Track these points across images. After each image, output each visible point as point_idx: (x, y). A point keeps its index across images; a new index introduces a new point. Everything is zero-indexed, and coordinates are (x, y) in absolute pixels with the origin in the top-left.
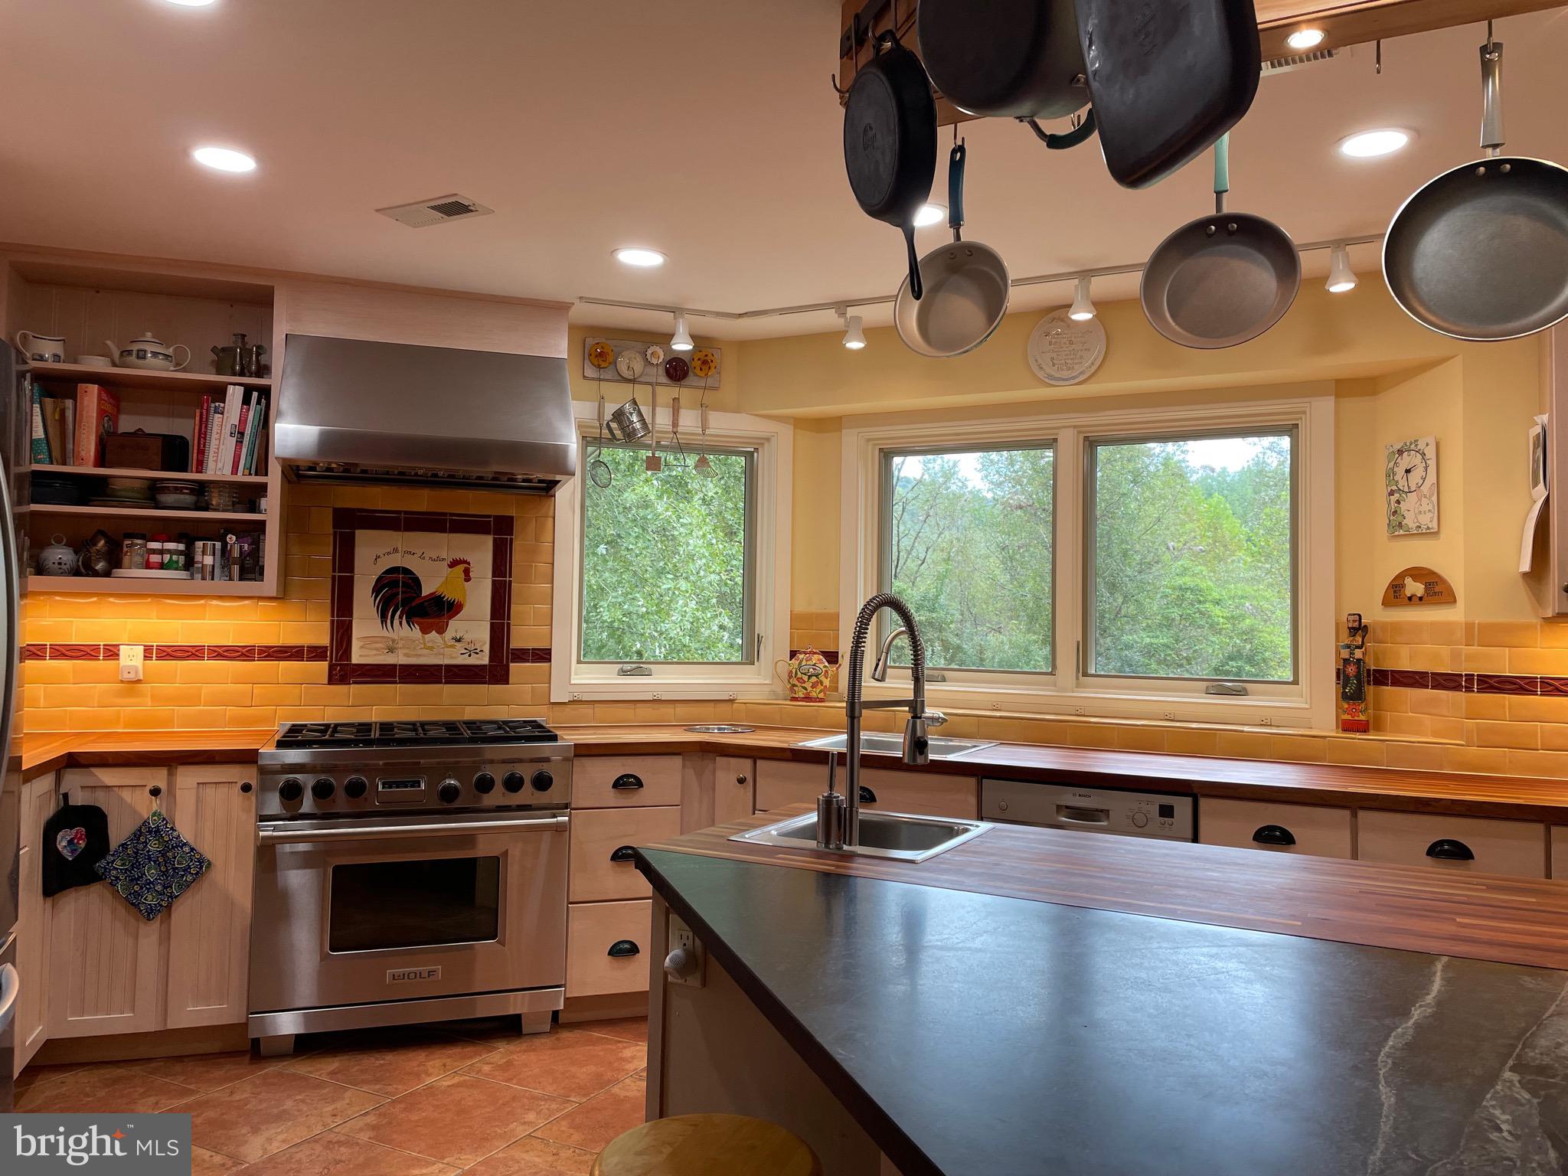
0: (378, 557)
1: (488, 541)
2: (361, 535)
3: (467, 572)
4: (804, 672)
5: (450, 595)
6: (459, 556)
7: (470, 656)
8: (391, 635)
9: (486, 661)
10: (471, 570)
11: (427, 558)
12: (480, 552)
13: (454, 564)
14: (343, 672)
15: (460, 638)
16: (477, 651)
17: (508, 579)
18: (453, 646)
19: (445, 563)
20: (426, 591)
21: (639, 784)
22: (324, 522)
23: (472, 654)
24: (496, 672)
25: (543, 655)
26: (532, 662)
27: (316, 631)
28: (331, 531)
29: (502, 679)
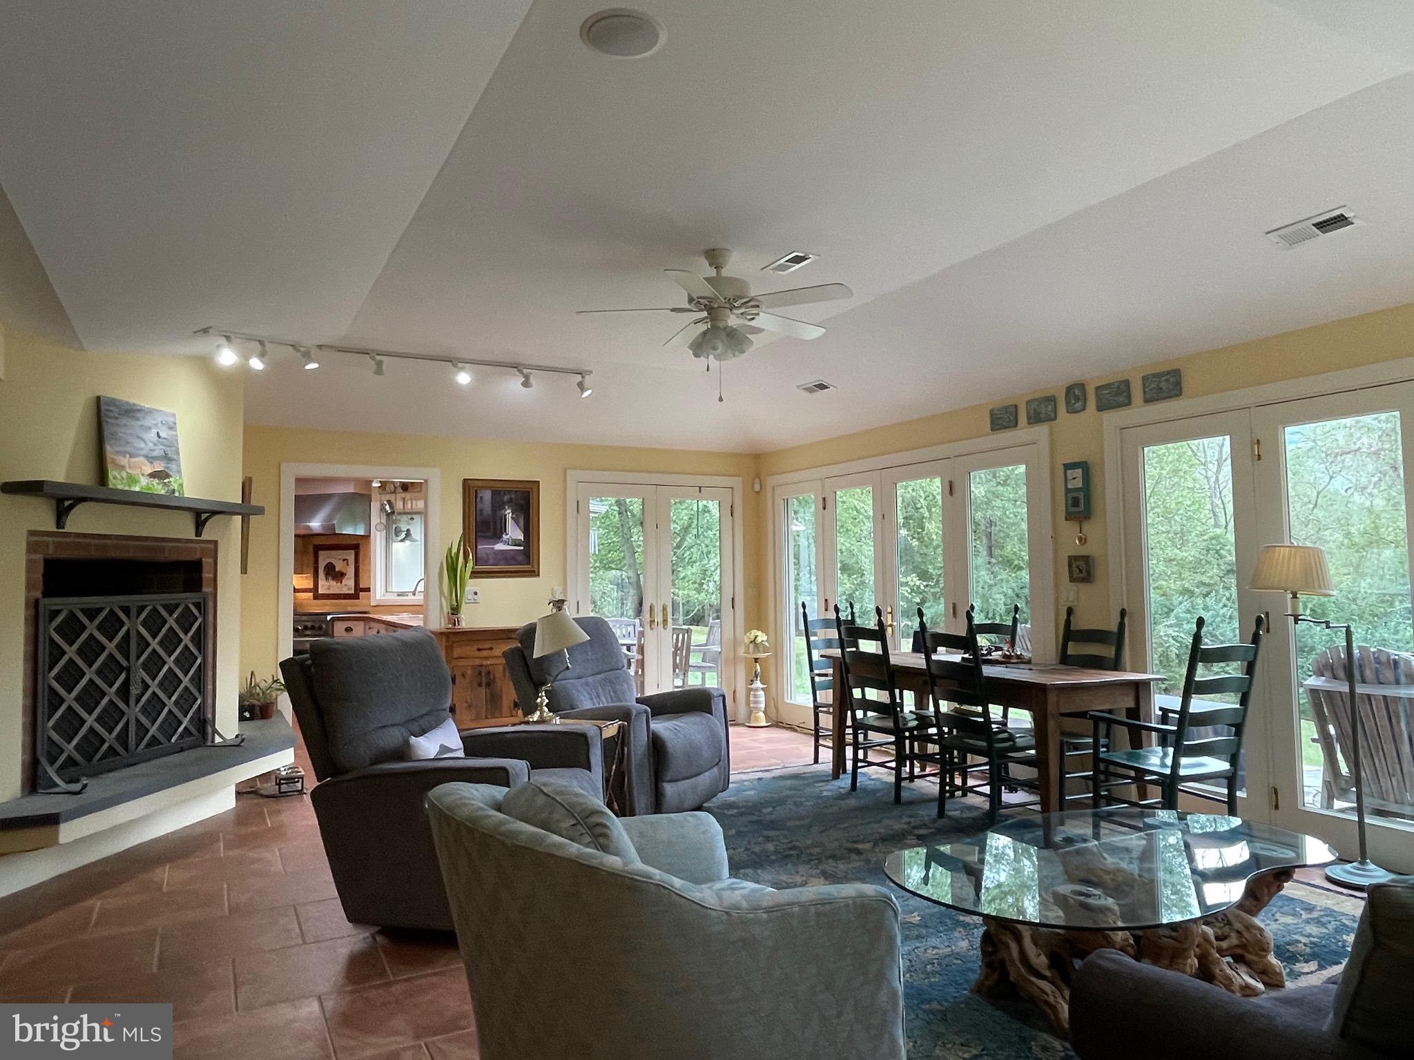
1: (353, 552)
2: (321, 553)
5: (344, 571)
6: (344, 557)
9: (352, 592)
10: (348, 562)
12: (350, 555)
13: (344, 560)
14: (317, 597)
17: (358, 564)
19: (341, 560)
20: (337, 570)
21: (352, 630)
22: (311, 549)
23: (349, 590)
24: (355, 596)
25: (368, 590)
26: (366, 592)
27: (309, 584)
28: (313, 552)
29: (358, 598)
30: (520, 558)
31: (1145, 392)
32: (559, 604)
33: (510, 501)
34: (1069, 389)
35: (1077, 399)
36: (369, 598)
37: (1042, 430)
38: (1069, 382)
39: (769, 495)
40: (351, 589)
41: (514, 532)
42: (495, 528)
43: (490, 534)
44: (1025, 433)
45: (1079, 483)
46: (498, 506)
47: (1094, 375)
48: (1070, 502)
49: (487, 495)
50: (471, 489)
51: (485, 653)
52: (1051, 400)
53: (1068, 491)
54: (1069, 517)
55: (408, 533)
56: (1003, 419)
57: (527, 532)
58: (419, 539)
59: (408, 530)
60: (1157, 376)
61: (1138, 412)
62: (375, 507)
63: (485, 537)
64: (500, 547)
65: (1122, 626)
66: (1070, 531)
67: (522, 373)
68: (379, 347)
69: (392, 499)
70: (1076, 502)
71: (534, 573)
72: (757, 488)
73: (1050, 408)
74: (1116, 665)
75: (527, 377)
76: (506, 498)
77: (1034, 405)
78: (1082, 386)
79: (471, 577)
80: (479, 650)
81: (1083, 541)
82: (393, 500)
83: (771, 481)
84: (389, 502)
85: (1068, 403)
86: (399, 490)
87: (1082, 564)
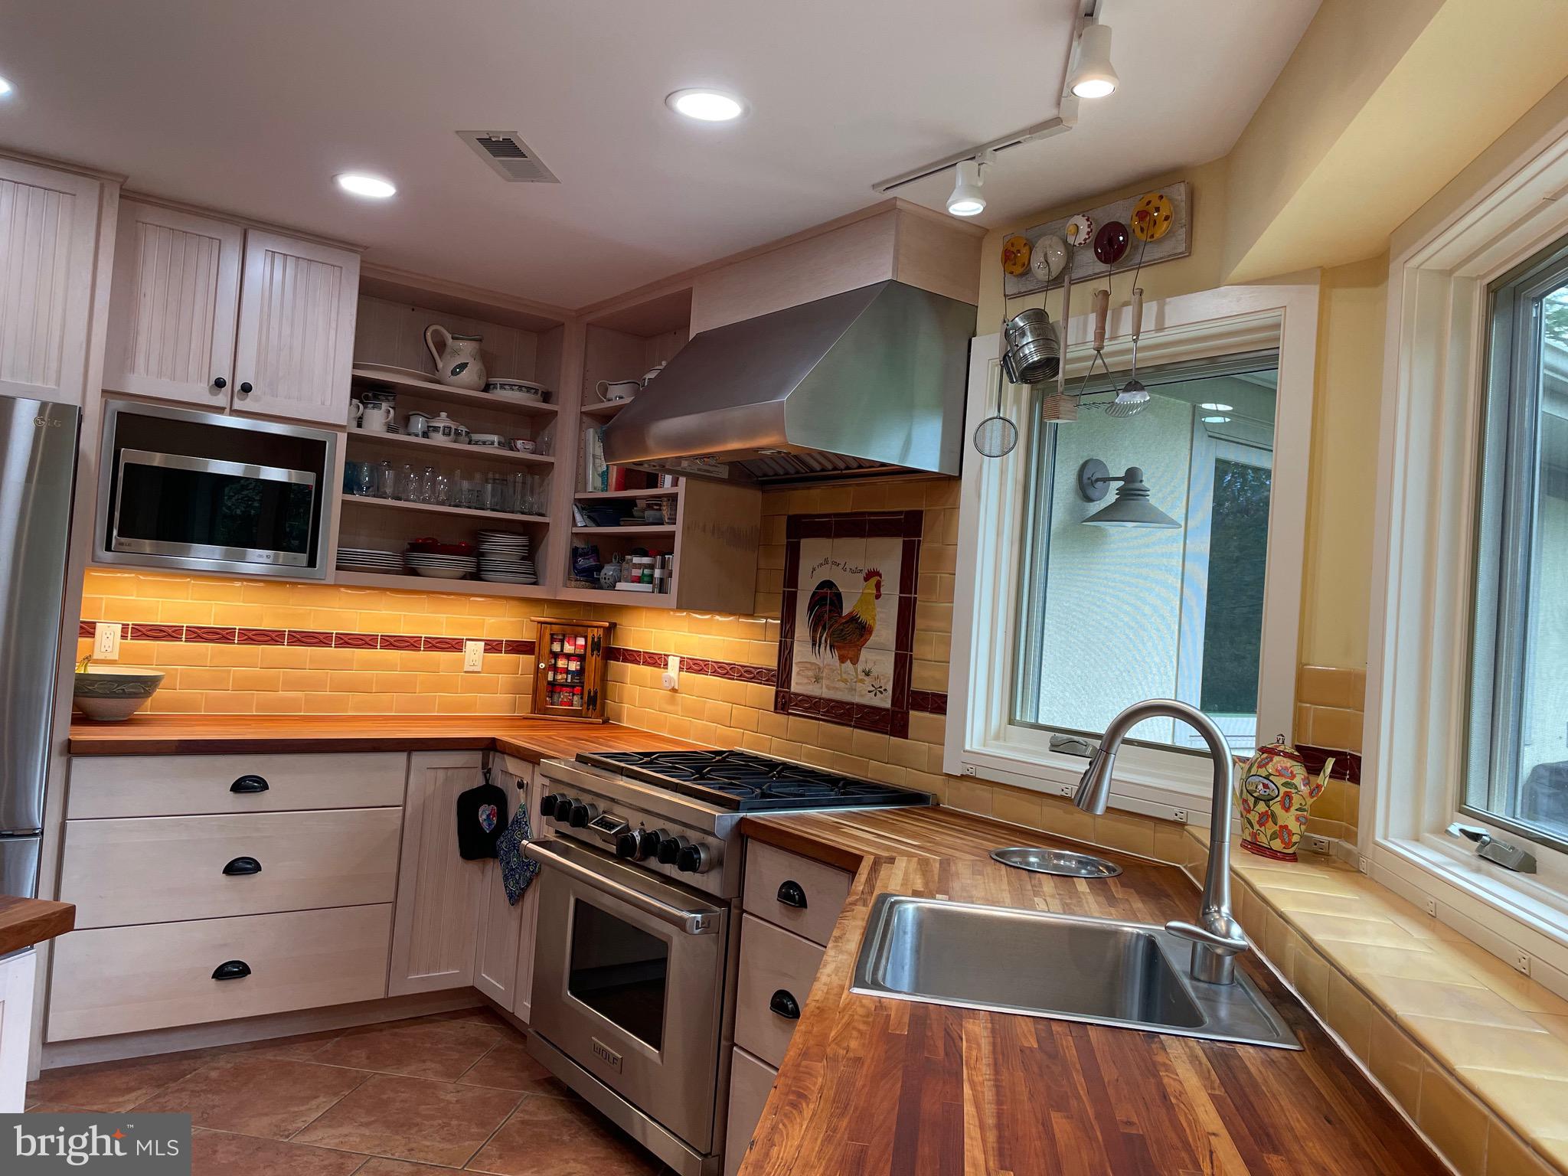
0: (814, 569)
1: (898, 546)
2: (804, 545)
3: (878, 586)
4: (1249, 788)
5: (863, 616)
6: (872, 565)
7: (875, 695)
8: (818, 662)
9: (888, 704)
10: (882, 584)
11: (848, 570)
12: (891, 561)
13: (871, 575)
14: (783, 701)
15: (869, 671)
16: (881, 690)
17: (913, 596)
18: (862, 681)
19: (862, 576)
20: (846, 610)
23: (878, 693)
24: (897, 720)
25: (937, 703)
26: (931, 712)
28: (784, 541)
29: (901, 731)
36: (938, 739)
40: (881, 691)
55: (1132, 488)
58: (1178, 515)
59: (1132, 475)
62: (986, 350)
69: (1052, 304)
82: (1054, 316)
84: (1038, 317)
86: (1089, 261)
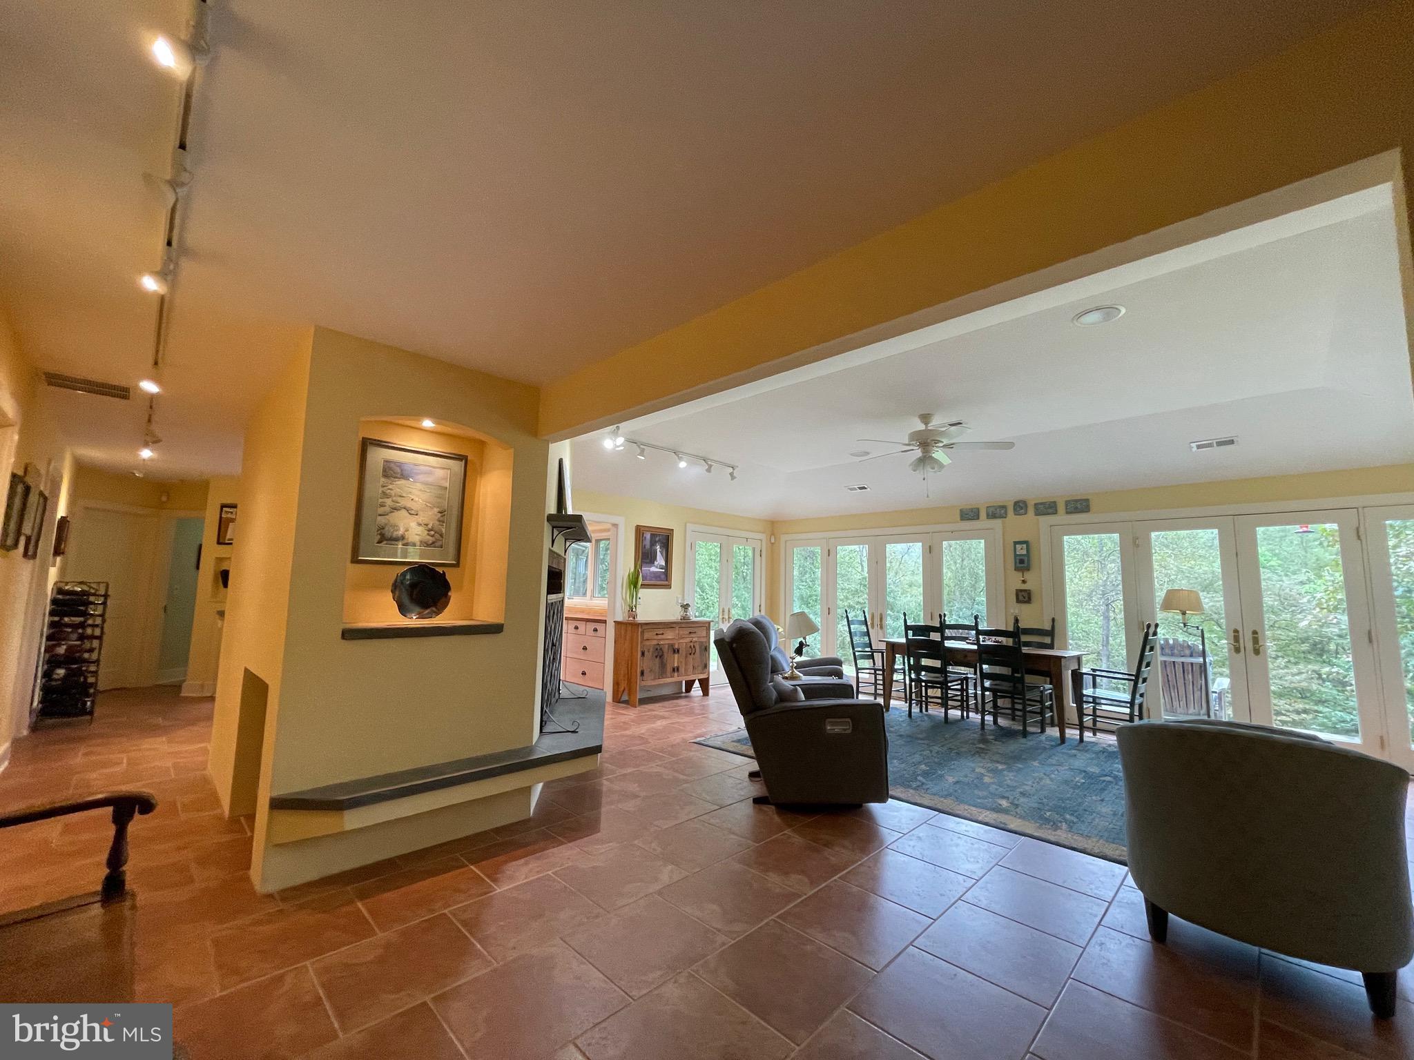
30: (663, 577)
31: (1066, 509)
32: (685, 607)
33: (659, 540)
34: (1016, 504)
35: (1022, 508)
37: (997, 523)
38: (1018, 499)
39: (782, 545)
41: (660, 561)
42: (651, 558)
43: (648, 561)
44: (983, 523)
45: (1024, 552)
46: (653, 543)
47: (1032, 498)
48: (1018, 561)
49: (648, 536)
50: (640, 531)
51: (660, 637)
52: (1004, 507)
53: (1016, 555)
54: (1017, 569)
56: (970, 514)
57: (667, 562)
60: (1076, 501)
61: (1061, 518)
63: (647, 563)
64: (653, 569)
65: (1053, 627)
66: (1018, 576)
67: (707, 464)
68: (644, 440)
70: (1022, 562)
71: (669, 586)
72: (773, 541)
73: (1003, 512)
74: (1051, 646)
75: (710, 466)
76: (657, 539)
77: (991, 509)
78: (1025, 503)
79: (641, 588)
80: (657, 634)
81: (1024, 582)
83: (784, 538)
85: (1015, 509)
87: (1025, 595)
